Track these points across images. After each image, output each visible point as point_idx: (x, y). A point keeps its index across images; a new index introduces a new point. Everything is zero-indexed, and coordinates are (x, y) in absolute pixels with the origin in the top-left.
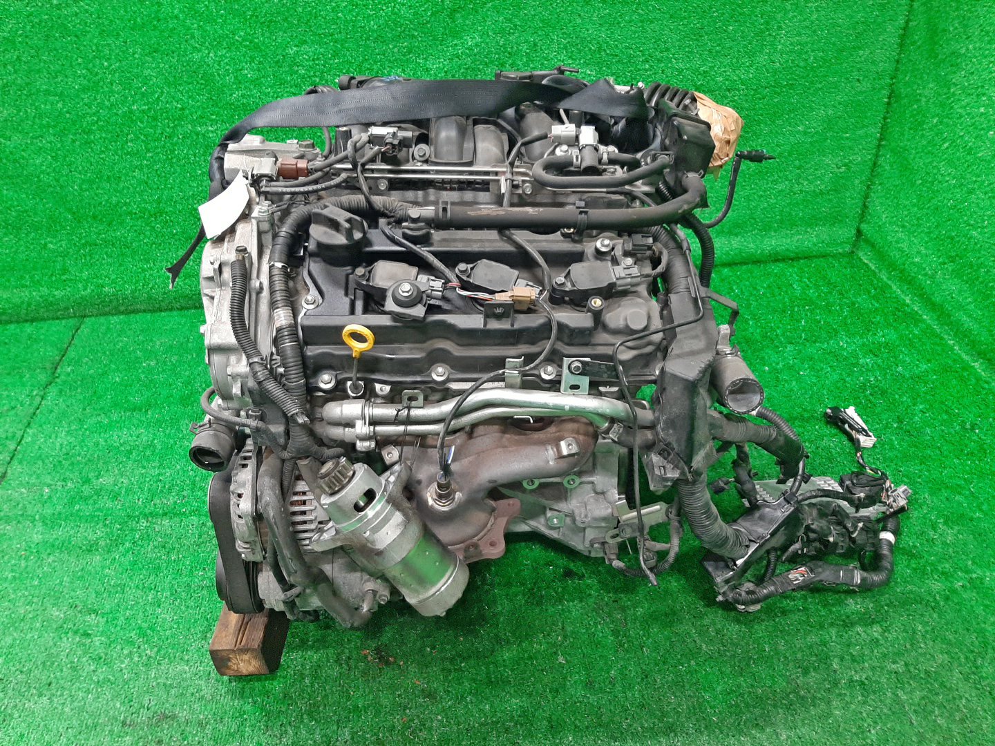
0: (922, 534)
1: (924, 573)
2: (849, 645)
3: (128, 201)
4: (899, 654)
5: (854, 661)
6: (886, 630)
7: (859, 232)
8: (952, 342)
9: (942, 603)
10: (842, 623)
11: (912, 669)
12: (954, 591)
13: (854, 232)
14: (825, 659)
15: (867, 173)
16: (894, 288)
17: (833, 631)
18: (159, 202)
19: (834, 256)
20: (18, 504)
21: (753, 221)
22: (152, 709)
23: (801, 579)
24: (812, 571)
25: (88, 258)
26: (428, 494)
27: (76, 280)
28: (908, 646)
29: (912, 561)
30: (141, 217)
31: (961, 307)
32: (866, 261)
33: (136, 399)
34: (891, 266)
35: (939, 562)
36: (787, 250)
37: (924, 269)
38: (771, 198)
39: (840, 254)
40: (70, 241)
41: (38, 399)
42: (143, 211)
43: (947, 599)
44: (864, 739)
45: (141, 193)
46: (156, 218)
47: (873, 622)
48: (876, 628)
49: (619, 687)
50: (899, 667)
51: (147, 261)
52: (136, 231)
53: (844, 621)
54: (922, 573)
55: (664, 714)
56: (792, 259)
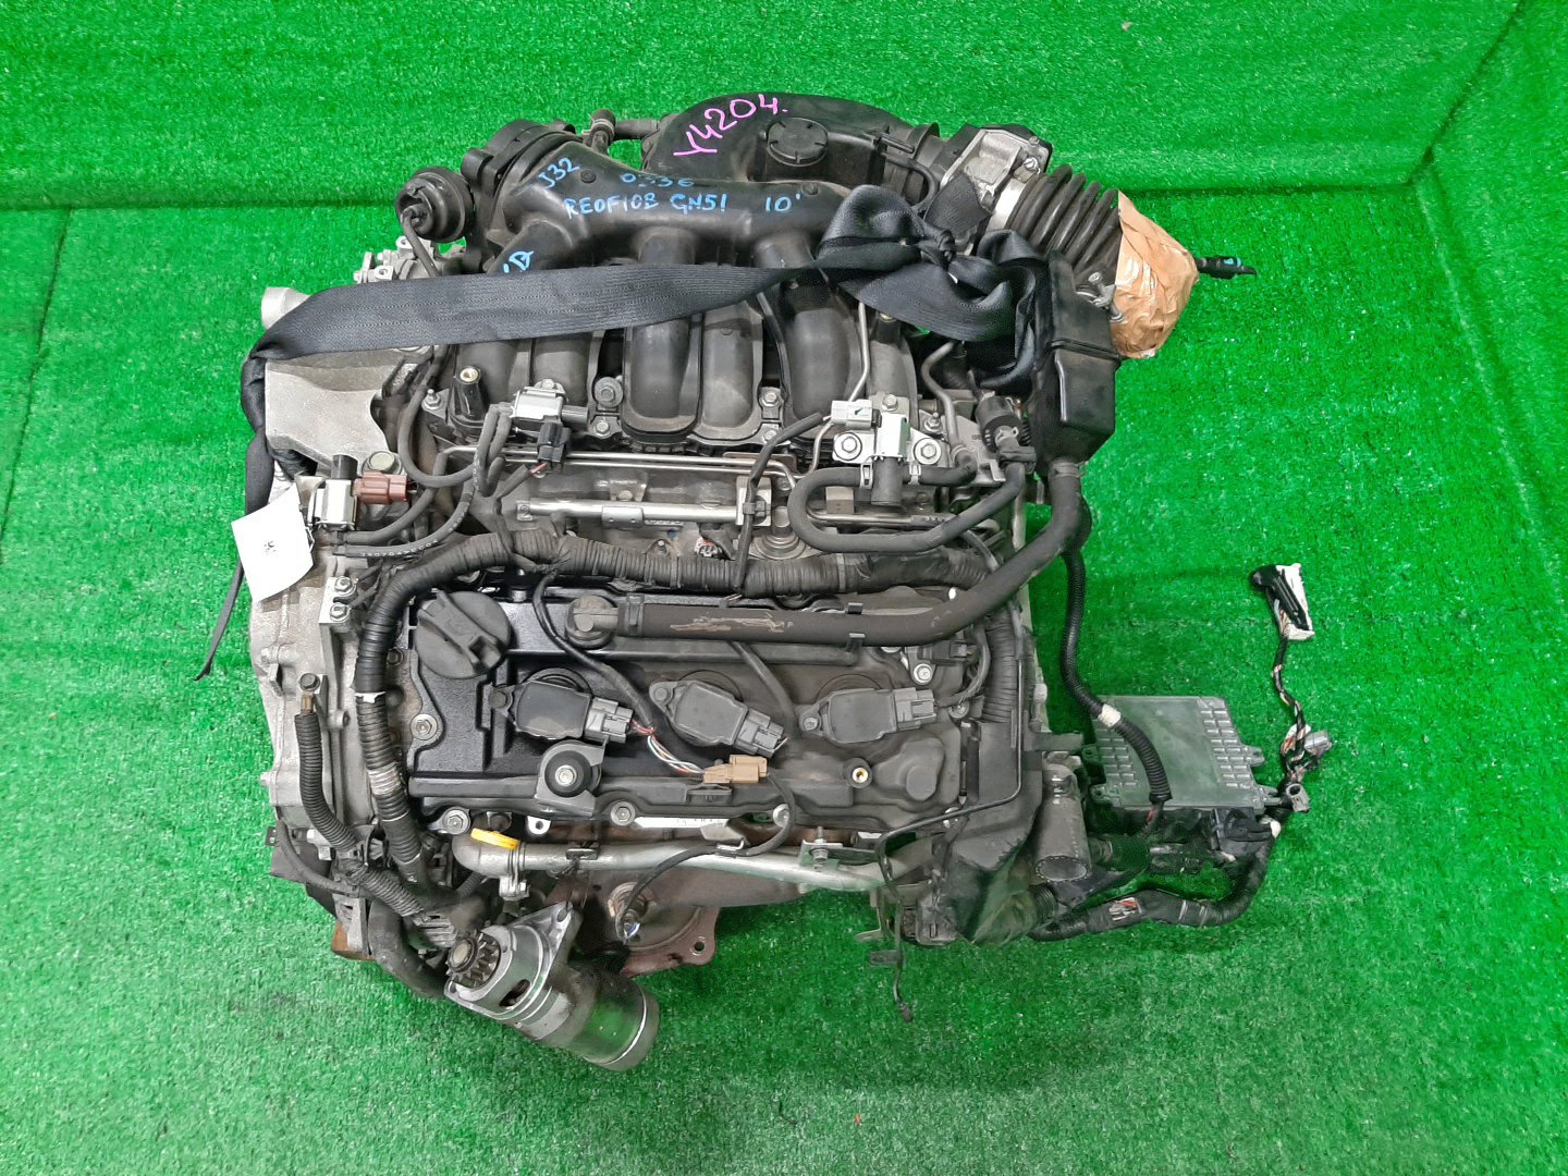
0: (1326, 809)
1: (1307, 876)
2: (1170, 981)
3: (106, 34)
4: (1233, 1002)
5: (1171, 1003)
6: (1226, 962)
7: (1429, 156)
8: (1501, 430)
9: (1316, 927)
10: (1171, 944)
11: (1242, 1025)
12: (1338, 910)
13: (1420, 152)
14: (1135, 996)
15: (1472, 65)
16: (1452, 285)
17: (1157, 954)
18: (163, 38)
19: (1373, 190)
20: (30, 621)
21: (1244, 129)
22: (265, 986)
23: (1127, 913)
24: (1144, 905)
25: (55, 120)
26: (610, 902)
27: (42, 153)
28: (1249, 990)
29: (1298, 855)
30: (134, 62)
31: (1530, 393)
32: (1425, 211)
33: (180, 417)
34: (1458, 250)
35: (1334, 860)
36: (1296, 177)
37: (1503, 296)
38: (1286, 96)
39: (1386, 186)
40: (16, 92)
41: (23, 401)
42: (139, 53)
43: (1324, 922)
44: (1152, 1117)
45: (128, 22)
46: (163, 65)
47: (1213, 948)
48: (1215, 955)
49: (862, 1011)
50: (1227, 1021)
51: (160, 130)
52: (130, 83)
53: (1174, 941)
54: (1303, 876)
55: (913, 1057)
56: (1298, 190)
